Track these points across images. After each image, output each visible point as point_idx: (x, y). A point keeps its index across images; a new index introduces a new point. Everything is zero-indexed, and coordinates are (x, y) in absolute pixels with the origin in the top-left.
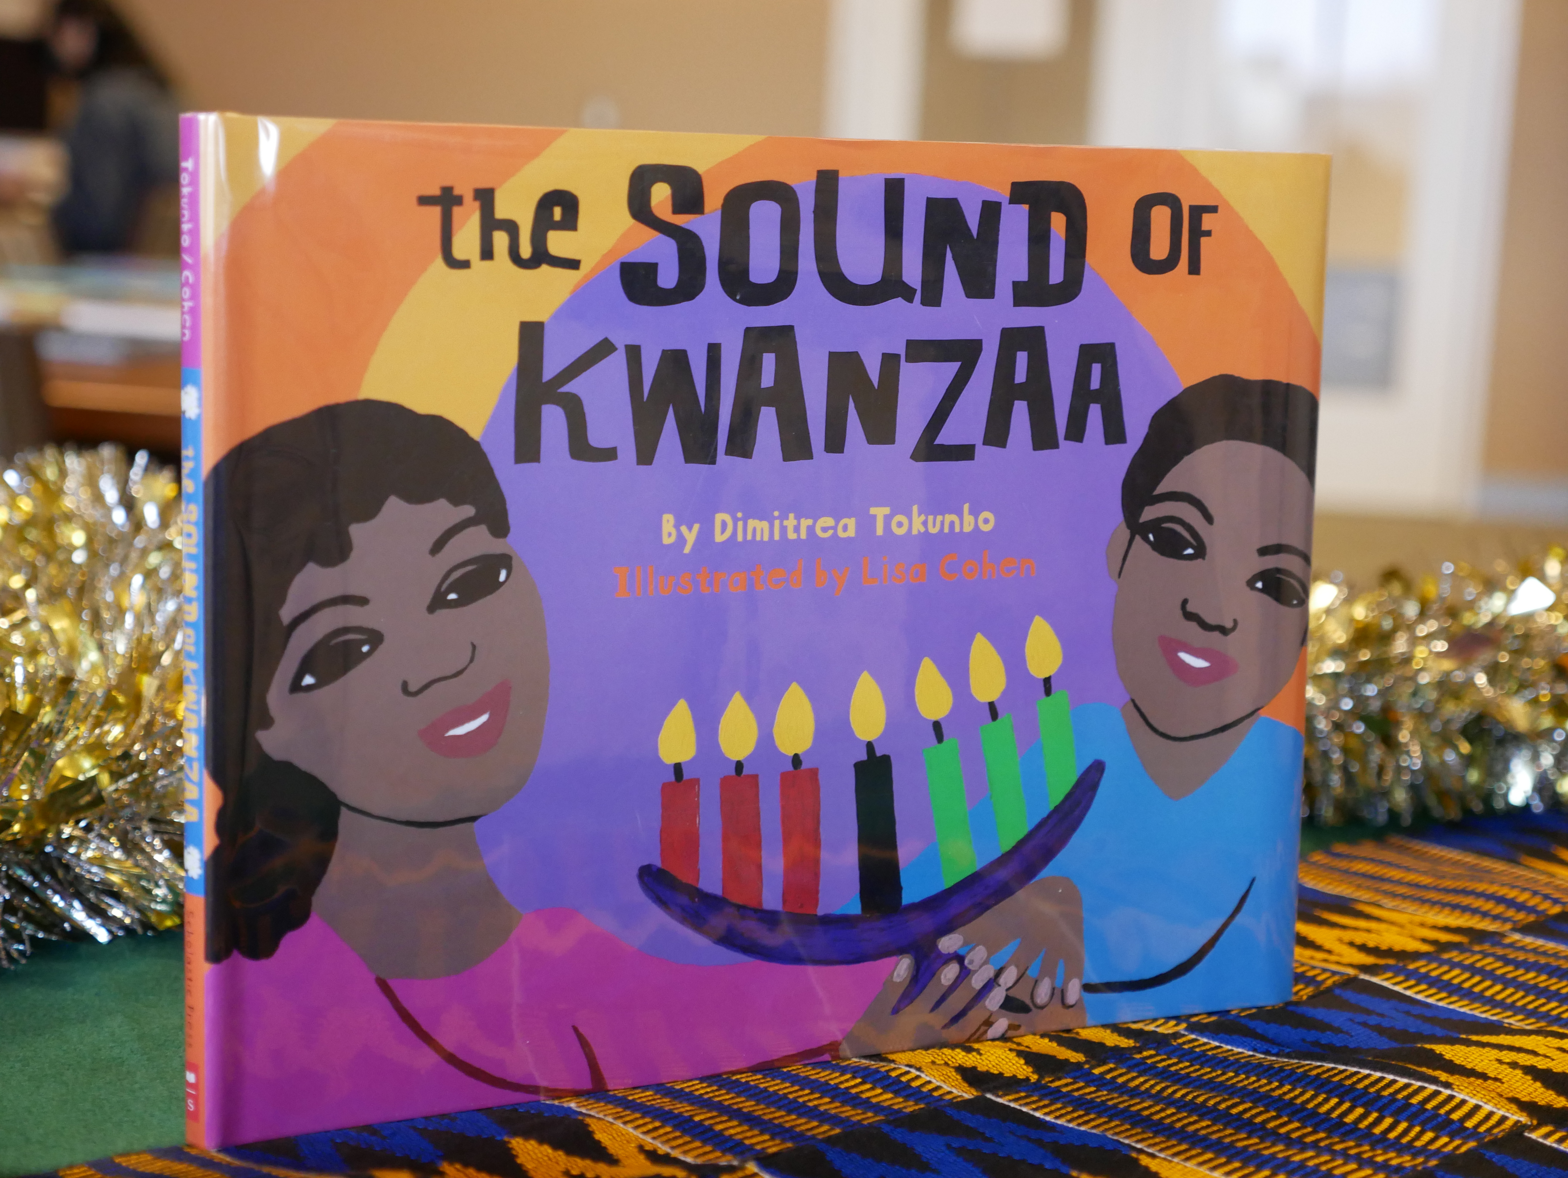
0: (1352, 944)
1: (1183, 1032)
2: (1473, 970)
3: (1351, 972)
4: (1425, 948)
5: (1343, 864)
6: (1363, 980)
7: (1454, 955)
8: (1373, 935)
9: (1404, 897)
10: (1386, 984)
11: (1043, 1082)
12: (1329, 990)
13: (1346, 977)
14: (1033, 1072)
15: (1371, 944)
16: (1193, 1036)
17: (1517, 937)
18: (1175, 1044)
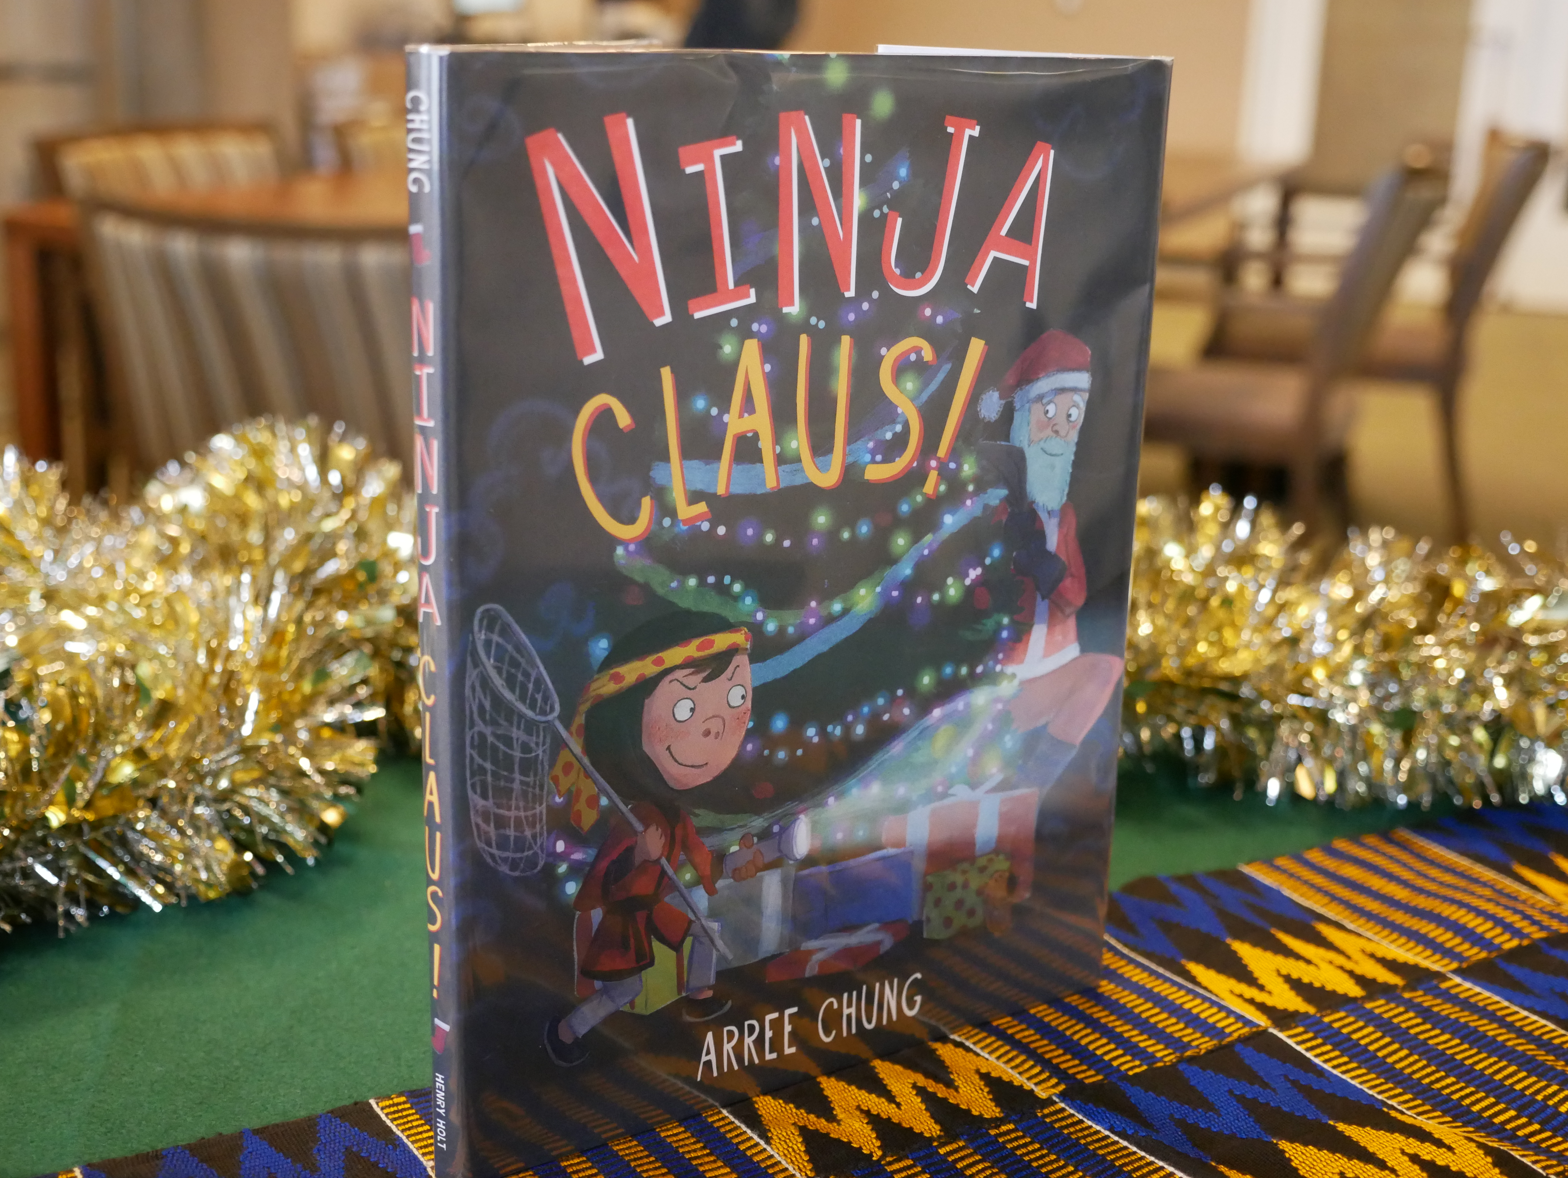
0: (1288, 979)
1: (1055, 1098)
2: (1386, 1027)
3: (1262, 1021)
4: (1355, 991)
5: (1330, 864)
6: (1272, 1034)
7: (1378, 1006)
8: (1311, 968)
9: (1370, 916)
10: (1290, 1042)
11: (883, 1163)
12: (1231, 1045)
13: (1254, 1030)
14: (879, 1147)
15: (1306, 980)
16: (1062, 1105)
17: (1457, 980)
18: (1039, 1115)
